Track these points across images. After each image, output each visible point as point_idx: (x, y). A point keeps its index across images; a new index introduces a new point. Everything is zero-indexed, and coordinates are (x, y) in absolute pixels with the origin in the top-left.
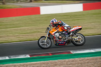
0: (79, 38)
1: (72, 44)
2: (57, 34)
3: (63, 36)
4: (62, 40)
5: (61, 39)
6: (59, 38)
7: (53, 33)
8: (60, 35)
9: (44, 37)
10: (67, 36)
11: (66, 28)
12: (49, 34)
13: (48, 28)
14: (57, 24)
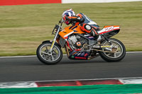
0: (113, 48)
1: (99, 58)
2: (74, 39)
3: (84, 41)
4: (82, 50)
5: (79, 47)
6: (75, 45)
7: (66, 36)
8: (78, 40)
9: (48, 42)
10: (92, 43)
11: (88, 27)
12: (59, 37)
13: (57, 27)
14: (74, 20)
